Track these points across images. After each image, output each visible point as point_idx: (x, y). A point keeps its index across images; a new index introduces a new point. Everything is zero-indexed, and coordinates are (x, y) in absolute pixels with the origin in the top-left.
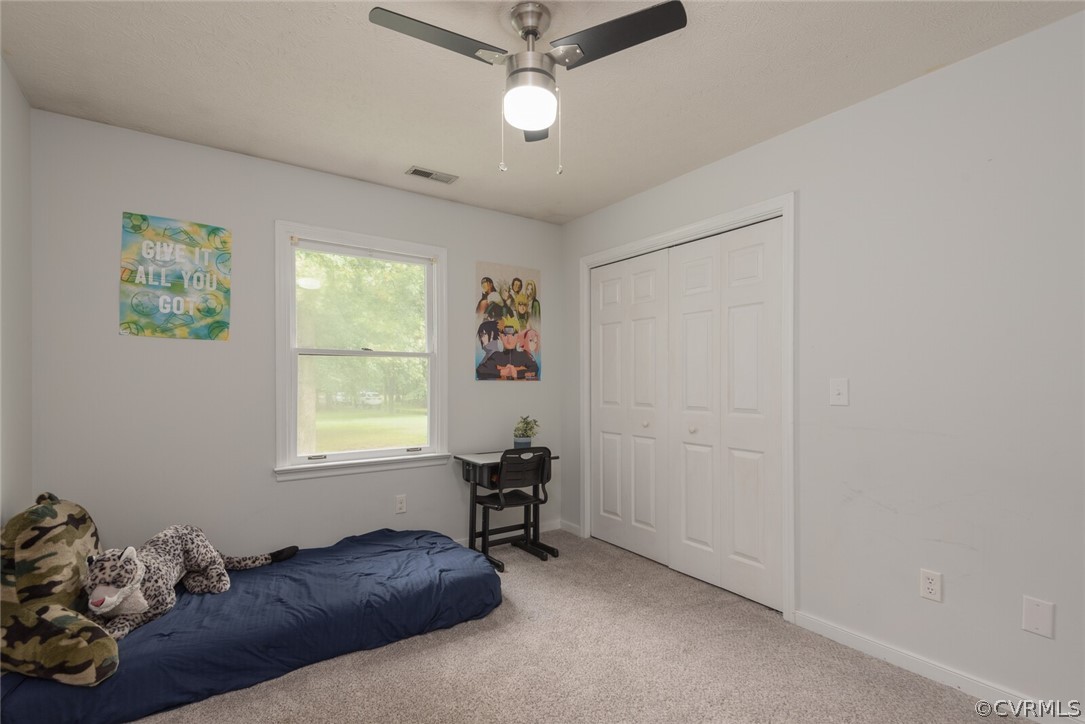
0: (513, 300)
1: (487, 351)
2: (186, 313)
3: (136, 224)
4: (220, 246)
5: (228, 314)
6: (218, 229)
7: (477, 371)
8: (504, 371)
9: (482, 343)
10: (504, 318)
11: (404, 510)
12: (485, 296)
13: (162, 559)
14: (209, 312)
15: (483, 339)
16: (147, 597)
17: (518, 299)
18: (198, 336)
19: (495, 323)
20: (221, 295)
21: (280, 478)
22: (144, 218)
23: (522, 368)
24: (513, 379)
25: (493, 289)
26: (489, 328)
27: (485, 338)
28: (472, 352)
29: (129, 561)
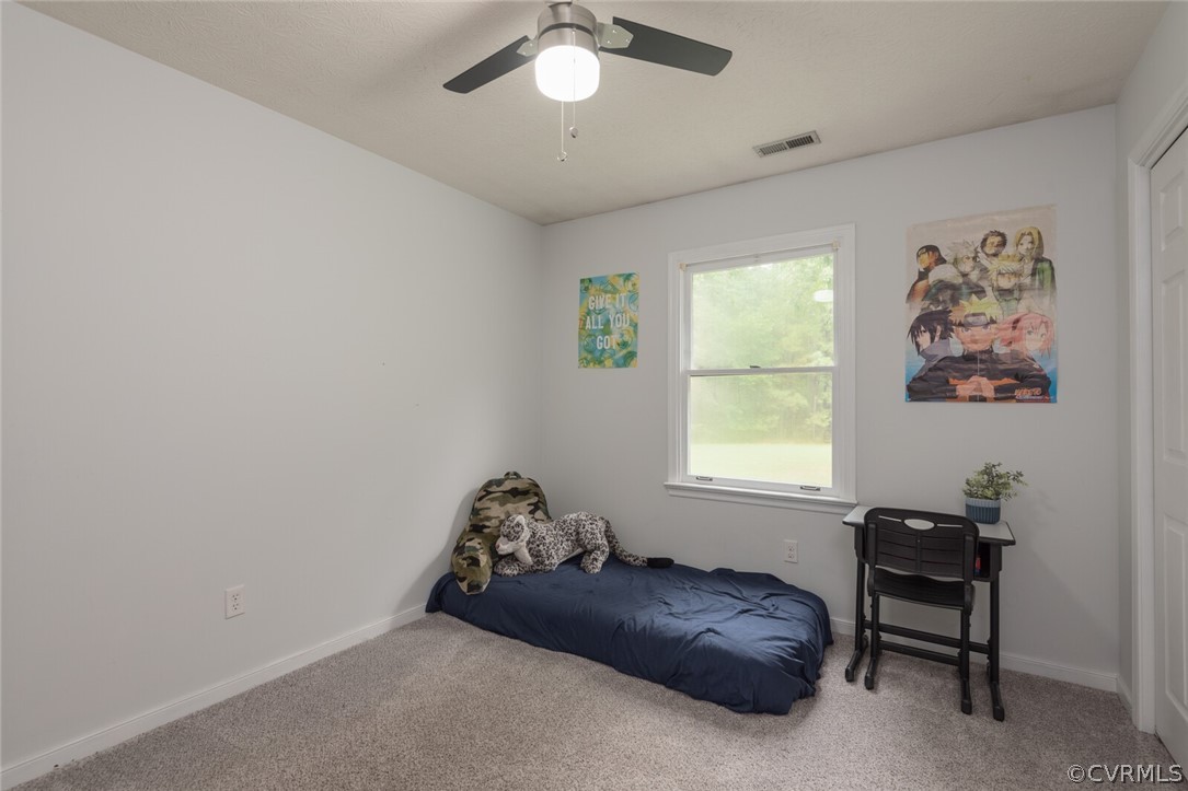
0: (984, 270)
1: (929, 358)
2: (611, 348)
3: (586, 284)
4: (631, 289)
5: (636, 345)
6: (630, 275)
7: (909, 388)
8: (964, 388)
9: (918, 345)
10: (963, 302)
11: (794, 560)
12: (923, 275)
13: (554, 532)
14: (624, 345)
15: (920, 340)
16: (532, 555)
17: (993, 265)
18: (618, 366)
19: (946, 312)
20: (631, 329)
21: (671, 492)
22: (590, 280)
23: (1006, 381)
24: (983, 400)
25: (940, 261)
26: (933, 321)
27: (924, 339)
28: (901, 359)
29: (518, 525)
